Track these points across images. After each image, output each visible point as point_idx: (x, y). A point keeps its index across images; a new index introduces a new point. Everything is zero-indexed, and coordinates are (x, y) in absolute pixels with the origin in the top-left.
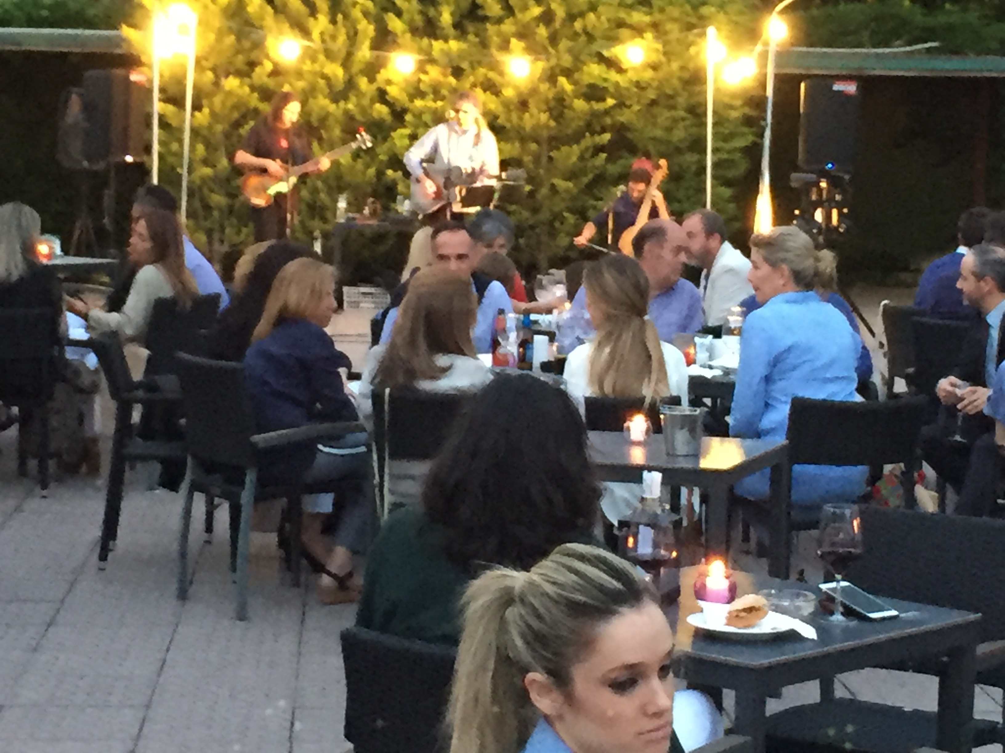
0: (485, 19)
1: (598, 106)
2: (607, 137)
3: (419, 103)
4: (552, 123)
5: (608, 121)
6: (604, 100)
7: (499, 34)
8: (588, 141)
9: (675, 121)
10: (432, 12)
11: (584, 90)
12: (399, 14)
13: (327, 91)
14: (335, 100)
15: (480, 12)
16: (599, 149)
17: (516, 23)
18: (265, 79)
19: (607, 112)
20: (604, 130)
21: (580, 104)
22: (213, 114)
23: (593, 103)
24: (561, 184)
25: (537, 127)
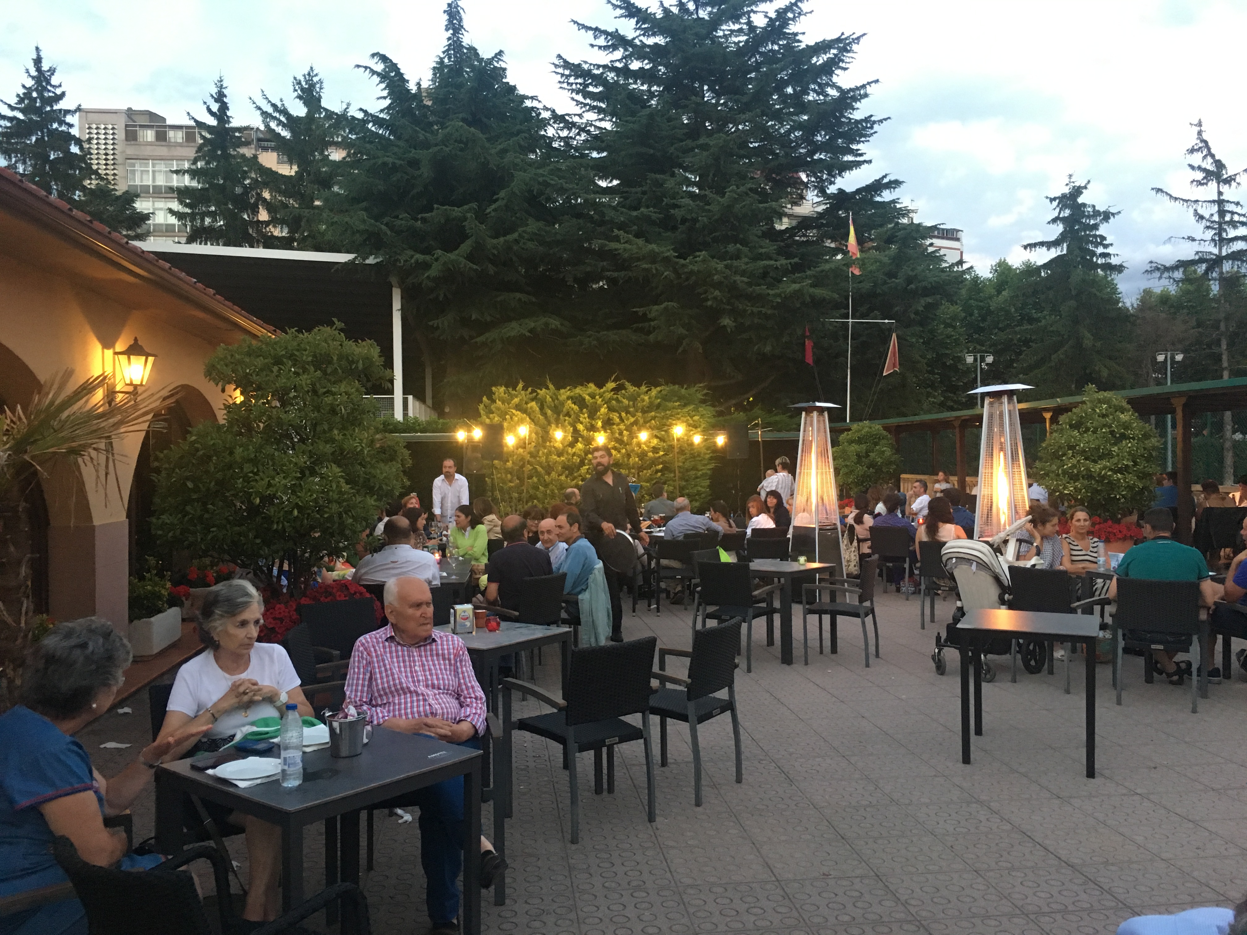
1: (657, 455)
2: (661, 466)
4: (640, 462)
5: (661, 460)
6: (659, 453)
7: (619, 429)
8: (654, 468)
9: (686, 459)
10: (593, 422)
11: (652, 449)
12: (581, 423)
13: (556, 453)
14: (559, 456)
15: (612, 422)
16: (657, 471)
17: (625, 425)
18: (532, 449)
19: (659, 457)
20: (659, 465)
21: (650, 454)
22: (513, 463)
23: (655, 454)
24: (644, 484)
25: (635, 463)
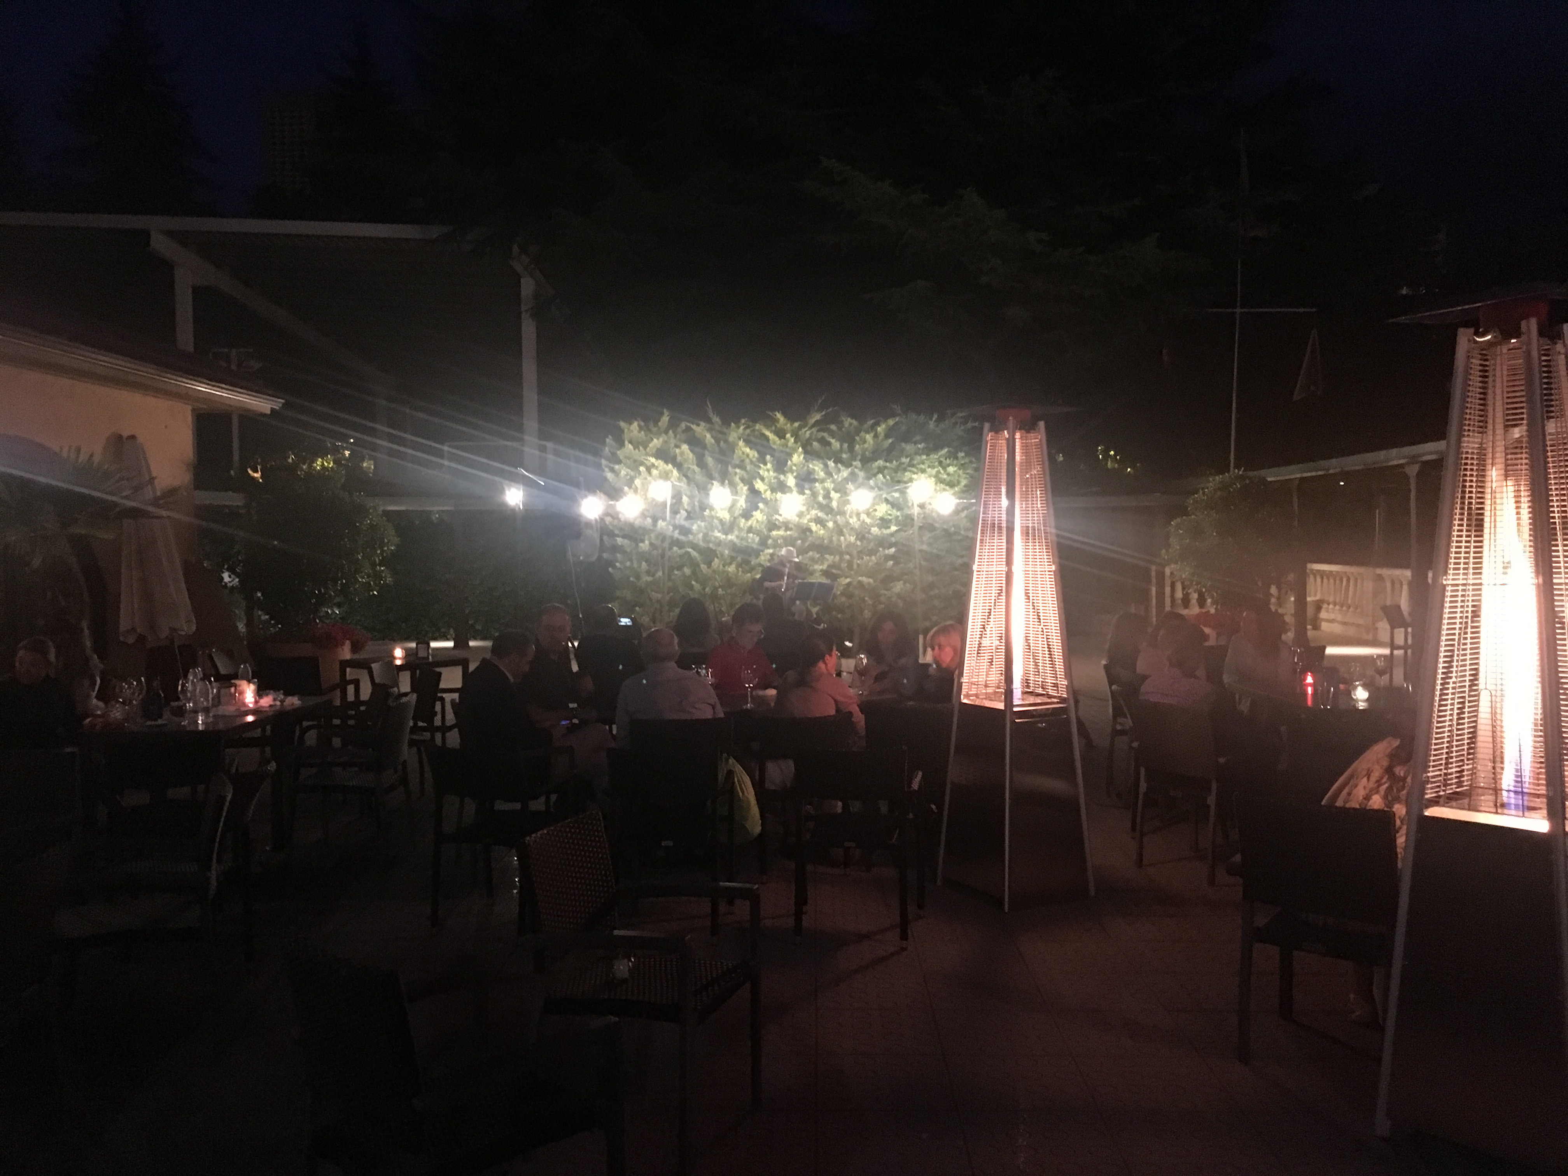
0: (815, 480)
3: (774, 533)
4: (859, 543)
5: (893, 540)
6: (889, 528)
8: (881, 554)
10: (782, 478)
11: (878, 521)
13: (720, 528)
14: (725, 533)
15: (812, 477)
17: (834, 482)
18: (680, 520)
20: (890, 547)
21: (875, 530)
23: (883, 529)
